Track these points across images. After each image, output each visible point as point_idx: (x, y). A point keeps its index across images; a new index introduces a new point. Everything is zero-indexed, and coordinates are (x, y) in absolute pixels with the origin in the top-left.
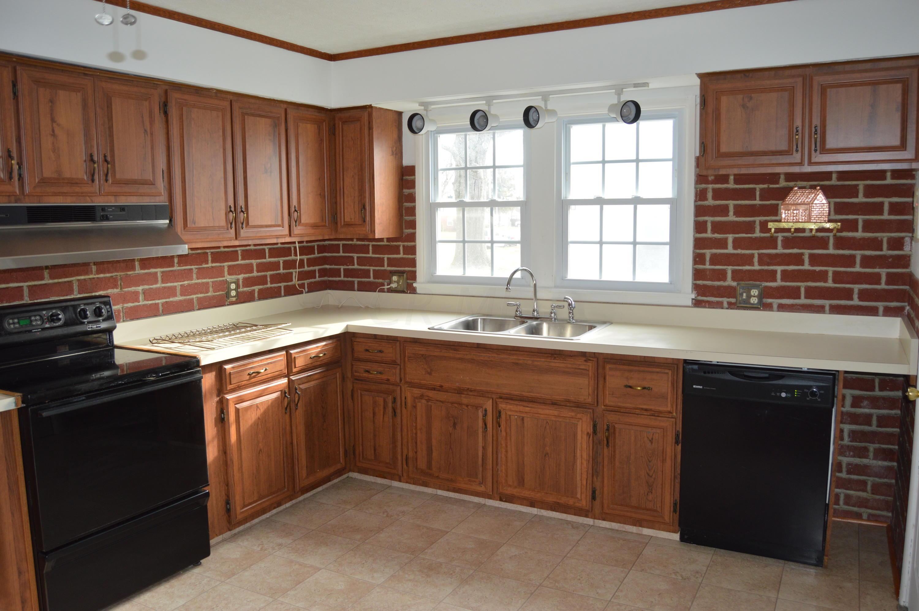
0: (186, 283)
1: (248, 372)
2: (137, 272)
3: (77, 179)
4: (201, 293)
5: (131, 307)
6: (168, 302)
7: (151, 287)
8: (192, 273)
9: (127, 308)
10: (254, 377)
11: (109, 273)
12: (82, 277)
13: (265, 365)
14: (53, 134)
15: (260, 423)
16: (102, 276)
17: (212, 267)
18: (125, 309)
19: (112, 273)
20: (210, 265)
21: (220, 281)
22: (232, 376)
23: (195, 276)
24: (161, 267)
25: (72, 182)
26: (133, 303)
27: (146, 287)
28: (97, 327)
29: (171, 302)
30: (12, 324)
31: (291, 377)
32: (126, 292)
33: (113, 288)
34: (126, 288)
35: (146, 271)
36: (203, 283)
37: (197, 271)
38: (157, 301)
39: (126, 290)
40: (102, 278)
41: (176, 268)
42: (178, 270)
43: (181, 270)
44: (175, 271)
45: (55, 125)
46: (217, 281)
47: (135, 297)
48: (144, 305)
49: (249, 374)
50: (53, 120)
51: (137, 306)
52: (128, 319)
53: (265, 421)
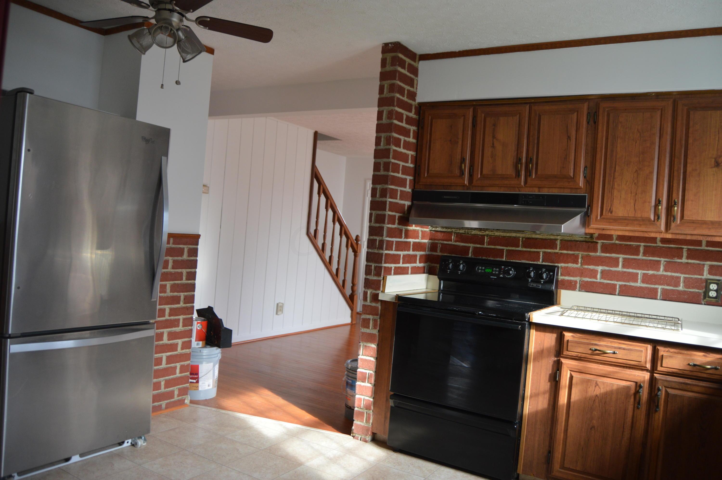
0: (651, 272)
1: (592, 347)
2: (598, 254)
3: (507, 175)
4: (668, 285)
5: (587, 281)
6: (627, 285)
7: (611, 269)
8: (660, 264)
9: (583, 281)
10: (598, 355)
11: (571, 251)
12: (549, 251)
13: (615, 348)
14: (493, 146)
15: (597, 401)
16: (565, 252)
17: (687, 263)
18: (581, 282)
19: (574, 251)
20: (684, 260)
21: (696, 278)
22: (569, 344)
23: (662, 268)
24: (623, 254)
25: (503, 177)
26: (591, 278)
27: (607, 268)
28: (537, 286)
29: (630, 286)
30: (480, 269)
31: (655, 374)
32: (584, 268)
33: (573, 263)
34: (585, 265)
35: (608, 255)
36: (672, 277)
37: (665, 264)
38: (616, 283)
39: (586, 267)
40: (565, 254)
41: (640, 257)
42: (643, 260)
43: (646, 260)
44: (639, 259)
45: (494, 140)
46: (692, 278)
47: (594, 274)
48: (600, 283)
49: (591, 349)
50: (494, 137)
51: (594, 282)
52: (583, 290)
53: (605, 402)
